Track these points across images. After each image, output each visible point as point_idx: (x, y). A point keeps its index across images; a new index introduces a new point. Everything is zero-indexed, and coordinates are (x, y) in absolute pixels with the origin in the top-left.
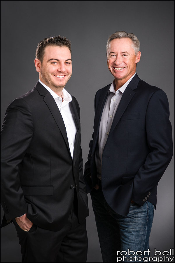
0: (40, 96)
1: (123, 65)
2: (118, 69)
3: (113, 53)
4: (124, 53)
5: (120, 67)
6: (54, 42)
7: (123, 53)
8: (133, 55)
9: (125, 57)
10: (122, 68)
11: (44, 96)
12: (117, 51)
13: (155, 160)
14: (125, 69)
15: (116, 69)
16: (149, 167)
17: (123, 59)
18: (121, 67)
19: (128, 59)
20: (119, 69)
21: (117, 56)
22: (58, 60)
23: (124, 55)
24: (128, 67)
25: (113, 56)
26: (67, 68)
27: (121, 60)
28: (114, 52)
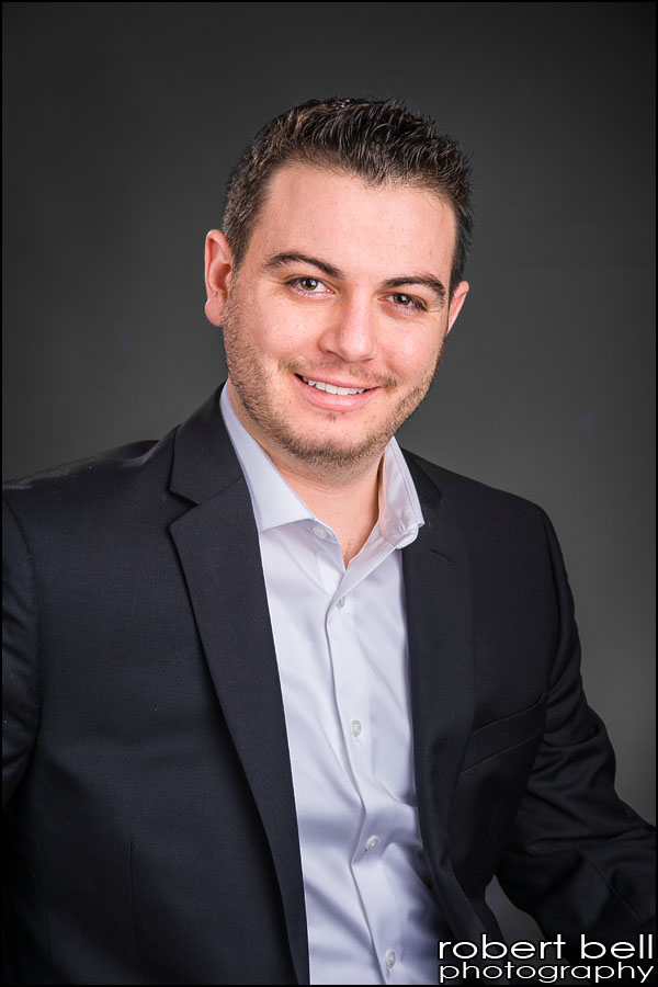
0: (164, 497)
6: (332, 142)
11: (192, 505)
22: (328, 270)
26: (384, 340)
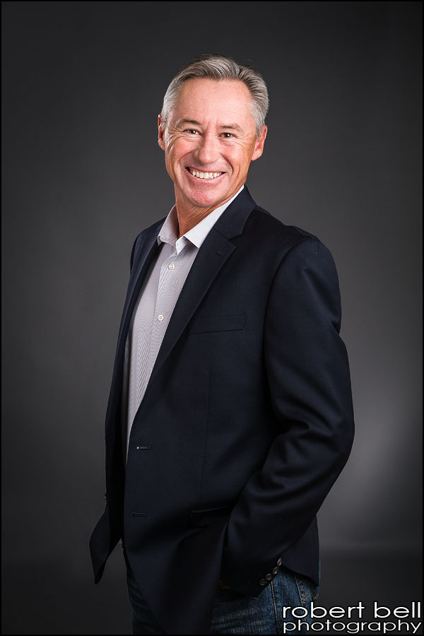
1: (221, 164)
2: (202, 175)
3: (194, 122)
4: (229, 127)
5: (209, 172)
7: (225, 127)
8: (250, 136)
9: (231, 140)
10: (216, 175)
12: (207, 119)
13: (295, 458)
14: (225, 177)
15: (194, 173)
16: (276, 479)
17: (223, 146)
18: (215, 170)
19: (238, 147)
20: (207, 176)
21: (203, 135)
23: (226, 135)
24: (236, 172)
25: (192, 131)
27: (218, 150)
28: (195, 119)
